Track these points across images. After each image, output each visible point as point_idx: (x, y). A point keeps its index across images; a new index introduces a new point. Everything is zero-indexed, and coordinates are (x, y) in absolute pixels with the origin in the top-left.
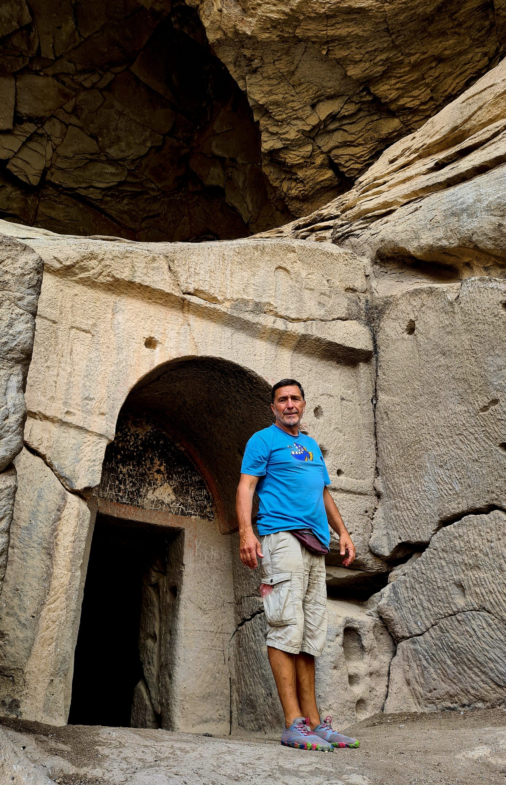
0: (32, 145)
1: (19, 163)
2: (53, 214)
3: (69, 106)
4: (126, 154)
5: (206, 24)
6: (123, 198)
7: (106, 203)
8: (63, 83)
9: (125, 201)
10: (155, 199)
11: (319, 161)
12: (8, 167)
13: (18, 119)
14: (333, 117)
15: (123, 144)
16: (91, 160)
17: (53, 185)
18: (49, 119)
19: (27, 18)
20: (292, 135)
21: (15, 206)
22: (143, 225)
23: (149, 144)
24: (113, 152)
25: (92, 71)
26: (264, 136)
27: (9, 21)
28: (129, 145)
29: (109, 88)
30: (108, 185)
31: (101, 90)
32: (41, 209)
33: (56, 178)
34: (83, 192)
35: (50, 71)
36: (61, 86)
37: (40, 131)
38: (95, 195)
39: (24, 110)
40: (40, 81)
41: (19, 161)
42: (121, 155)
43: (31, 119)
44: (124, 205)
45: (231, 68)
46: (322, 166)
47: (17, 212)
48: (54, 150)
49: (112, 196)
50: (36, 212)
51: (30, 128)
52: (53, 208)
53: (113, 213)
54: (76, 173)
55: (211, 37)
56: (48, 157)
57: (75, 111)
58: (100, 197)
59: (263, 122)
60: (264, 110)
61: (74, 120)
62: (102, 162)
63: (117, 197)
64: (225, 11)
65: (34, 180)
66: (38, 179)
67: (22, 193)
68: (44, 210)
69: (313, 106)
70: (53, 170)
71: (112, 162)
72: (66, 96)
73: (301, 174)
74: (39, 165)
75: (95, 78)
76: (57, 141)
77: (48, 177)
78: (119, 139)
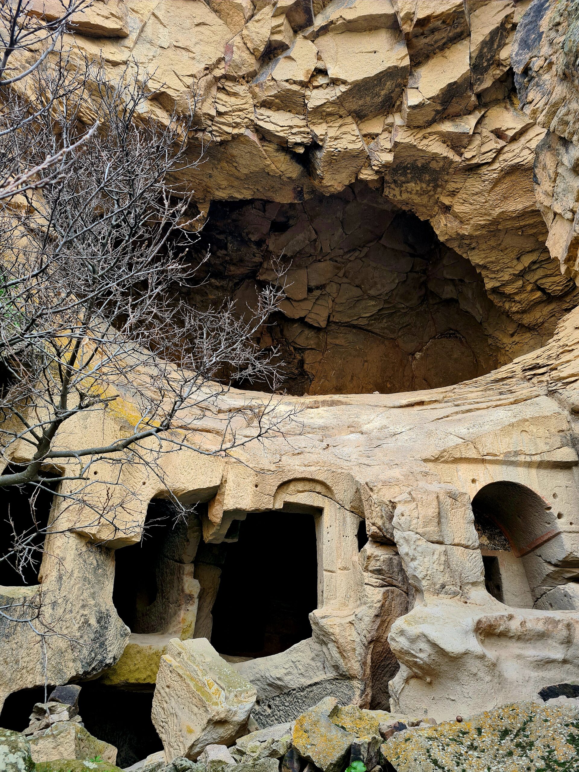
0: (320, 302)
1: (312, 316)
2: (337, 342)
3: (341, 274)
4: (381, 291)
5: (437, 232)
6: (383, 319)
7: (372, 325)
8: (336, 261)
9: (384, 321)
10: (405, 314)
11: (529, 288)
12: (306, 320)
13: (310, 290)
14: (534, 263)
15: (379, 286)
16: (358, 301)
17: (335, 323)
18: (328, 284)
19: (314, 236)
20: (507, 278)
21: (312, 342)
22: (400, 334)
23: (397, 281)
24: (372, 292)
25: (354, 250)
26: (486, 280)
27: (304, 241)
28: (383, 286)
29: (366, 256)
30: (372, 314)
31: (361, 259)
32: (329, 340)
33: (336, 318)
34: (355, 323)
35: (328, 258)
36: (335, 263)
37: (323, 293)
38: (362, 322)
39: (313, 284)
40: (322, 265)
41: (313, 314)
42: (378, 293)
43: (317, 288)
44: (384, 323)
45: (457, 250)
46: (532, 291)
47: (314, 347)
48: (333, 301)
49: (374, 320)
50: (326, 343)
51: (317, 293)
52: (336, 338)
53: (377, 331)
54: (349, 311)
55: (441, 239)
56: (330, 307)
57: (345, 276)
58: (367, 323)
59: (484, 273)
60: (484, 267)
61: (345, 280)
62: (365, 299)
63: (379, 319)
64: (449, 225)
65: (323, 324)
66: (326, 322)
67: (315, 333)
68: (331, 341)
69: (518, 259)
70: (334, 313)
71: (372, 298)
72: (339, 268)
73: (517, 298)
74: (325, 314)
75: (357, 254)
76: (335, 296)
77: (331, 319)
78: (376, 283)
